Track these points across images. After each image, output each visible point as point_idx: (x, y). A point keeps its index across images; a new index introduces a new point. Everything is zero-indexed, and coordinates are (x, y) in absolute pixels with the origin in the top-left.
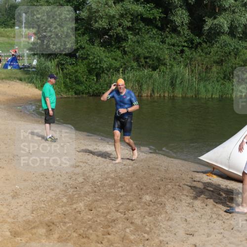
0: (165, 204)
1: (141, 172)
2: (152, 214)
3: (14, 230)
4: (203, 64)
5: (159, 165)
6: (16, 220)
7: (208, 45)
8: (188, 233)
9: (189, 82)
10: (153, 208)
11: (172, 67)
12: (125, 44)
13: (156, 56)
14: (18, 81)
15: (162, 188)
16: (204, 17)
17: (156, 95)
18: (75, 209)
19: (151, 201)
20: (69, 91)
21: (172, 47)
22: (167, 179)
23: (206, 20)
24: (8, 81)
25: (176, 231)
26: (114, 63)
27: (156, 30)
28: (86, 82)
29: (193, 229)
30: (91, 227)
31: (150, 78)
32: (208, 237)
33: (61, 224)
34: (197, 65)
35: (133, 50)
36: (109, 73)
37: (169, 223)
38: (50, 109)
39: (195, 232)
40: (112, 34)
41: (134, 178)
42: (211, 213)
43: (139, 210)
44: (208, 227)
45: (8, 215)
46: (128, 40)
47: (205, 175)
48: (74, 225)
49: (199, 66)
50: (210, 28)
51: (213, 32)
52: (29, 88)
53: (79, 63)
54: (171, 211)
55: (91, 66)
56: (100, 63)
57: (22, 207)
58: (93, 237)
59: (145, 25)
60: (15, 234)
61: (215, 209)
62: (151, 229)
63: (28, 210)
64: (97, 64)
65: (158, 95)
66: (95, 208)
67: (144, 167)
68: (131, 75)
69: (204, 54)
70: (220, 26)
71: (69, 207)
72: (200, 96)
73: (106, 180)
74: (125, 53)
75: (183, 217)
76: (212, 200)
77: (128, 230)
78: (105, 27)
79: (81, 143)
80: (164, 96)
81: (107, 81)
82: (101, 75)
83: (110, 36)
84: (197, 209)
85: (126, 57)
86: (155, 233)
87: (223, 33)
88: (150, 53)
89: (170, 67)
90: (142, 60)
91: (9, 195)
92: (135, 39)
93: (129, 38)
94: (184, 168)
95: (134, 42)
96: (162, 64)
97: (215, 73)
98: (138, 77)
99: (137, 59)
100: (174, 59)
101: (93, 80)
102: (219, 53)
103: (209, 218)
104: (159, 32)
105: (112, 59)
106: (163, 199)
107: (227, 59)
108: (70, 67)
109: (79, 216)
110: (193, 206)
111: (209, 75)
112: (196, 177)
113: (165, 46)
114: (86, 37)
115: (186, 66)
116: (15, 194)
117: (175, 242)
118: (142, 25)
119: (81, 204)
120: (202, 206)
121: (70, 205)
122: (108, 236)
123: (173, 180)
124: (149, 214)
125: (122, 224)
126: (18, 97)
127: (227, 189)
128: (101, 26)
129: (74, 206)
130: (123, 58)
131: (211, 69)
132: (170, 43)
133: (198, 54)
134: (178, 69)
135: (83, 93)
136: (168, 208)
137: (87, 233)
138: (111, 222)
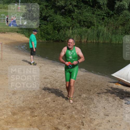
0: (93, 99)
1: (81, 82)
2: (87, 104)
3: (13, 111)
4: (114, 25)
5: (90, 78)
6: (14, 106)
7: (117, 15)
8: (106, 114)
9: (106, 35)
10: (87, 101)
11: (98, 27)
12: (73, 14)
13: (89, 21)
14: (16, 33)
15: (92, 90)
16: (115, 1)
17: (89, 41)
18: (46, 101)
19: (86, 97)
20: (43, 38)
21: (98, 16)
22: (95, 86)
23: (116, 2)
24: (11, 33)
25: (99, 113)
26: (68, 24)
27: (90, 7)
28: (52, 34)
29: (108, 113)
30: (54, 111)
31: (86, 33)
32: (116, 117)
33: (39, 109)
34: (111, 26)
35: (77, 18)
36: (64, 29)
37: (96, 109)
38: (34, 48)
39: (109, 114)
40: (66, 9)
41: (77, 85)
42: (118, 104)
43: (80, 102)
44: (116, 111)
45: (10, 103)
46: (75, 12)
47: (114, 84)
48: (45, 109)
49: (112, 26)
50: (118, 7)
51: (120, 8)
52: (22, 36)
53: (48, 24)
54: (97, 103)
55: (55, 25)
56: (60, 24)
57: (18, 99)
58: (55, 116)
59: (84, 4)
60: (14, 114)
61: (120, 102)
62: (86, 112)
63: (21, 101)
64: (58, 24)
65: (90, 41)
66: (56, 100)
67: (83, 79)
68: (76, 31)
69: (115, 20)
70: (124, 5)
71: (42, 100)
72: (112, 42)
73: (62, 86)
74: (73, 19)
75: (103, 106)
76: (118, 97)
77: (74, 113)
78: (63, 5)
79: (49, 66)
80: (93, 42)
81: (63, 33)
82: (60, 30)
83: (65, 10)
84: (110, 102)
85: (74, 21)
86: (88, 114)
87: (125, 9)
88: (86, 19)
89: (97, 26)
90: (82, 23)
91: (11, 93)
92: (78, 11)
93: (75, 11)
94: (103, 80)
95: (78, 13)
96: (93, 25)
97: (121, 30)
98: (80, 32)
99: (79, 22)
100: (99, 22)
101: (56, 33)
102: (123, 19)
103: (116, 106)
104: (91, 8)
105: (66, 22)
106: (92, 96)
107: (127, 23)
108: (44, 26)
109: (48, 105)
110: (108, 100)
111: (117, 31)
112: (110, 85)
113: (94, 16)
114: (53, 10)
115: (105, 26)
116: (14, 92)
117: (99, 119)
118: (82, 4)
119: (49, 98)
120: (113, 101)
121: (43, 98)
122: (63, 116)
123: (98, 86)
124: (85, 104)
125: (71, 109)
126: (16, 41)
127: (126, 92)
128: (61, 5)
129: (45, 99)
130: (72, 22)
131: (118, 28)
132: (97, 14)
133: (112, 20)
134: (101, 28)
135: (50, 40)
136: (95, 101)
137: (52, 114)
138: (65, 108)
